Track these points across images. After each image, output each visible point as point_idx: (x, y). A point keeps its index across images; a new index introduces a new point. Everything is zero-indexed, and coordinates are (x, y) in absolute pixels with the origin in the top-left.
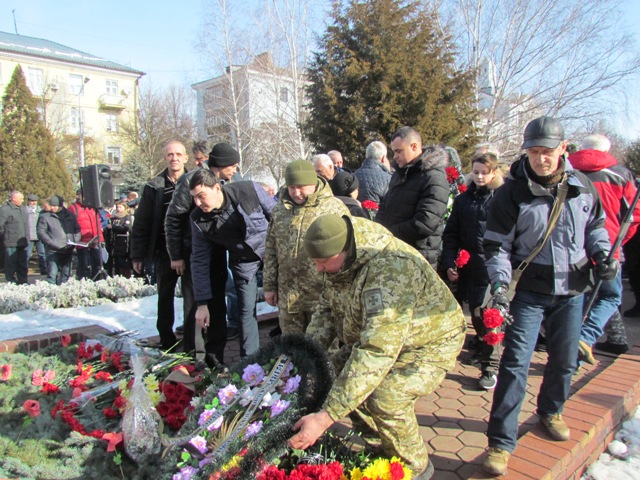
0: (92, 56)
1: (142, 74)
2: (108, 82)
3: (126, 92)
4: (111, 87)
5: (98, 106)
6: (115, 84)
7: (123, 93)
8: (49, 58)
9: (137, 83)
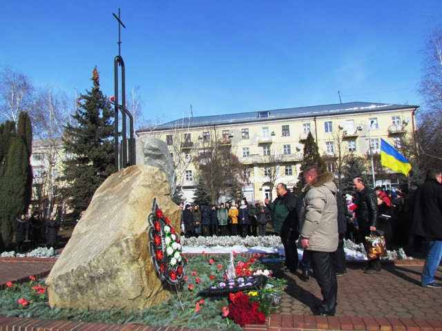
0: (383, 104)
1: (416, 107)
2: (393, 118)
3: (406, 121)
4: (396, 121)
5: (387, 134)
6: (398, 118)
7: (404, 122)
8: (356, 112)
9: (413, 114)
